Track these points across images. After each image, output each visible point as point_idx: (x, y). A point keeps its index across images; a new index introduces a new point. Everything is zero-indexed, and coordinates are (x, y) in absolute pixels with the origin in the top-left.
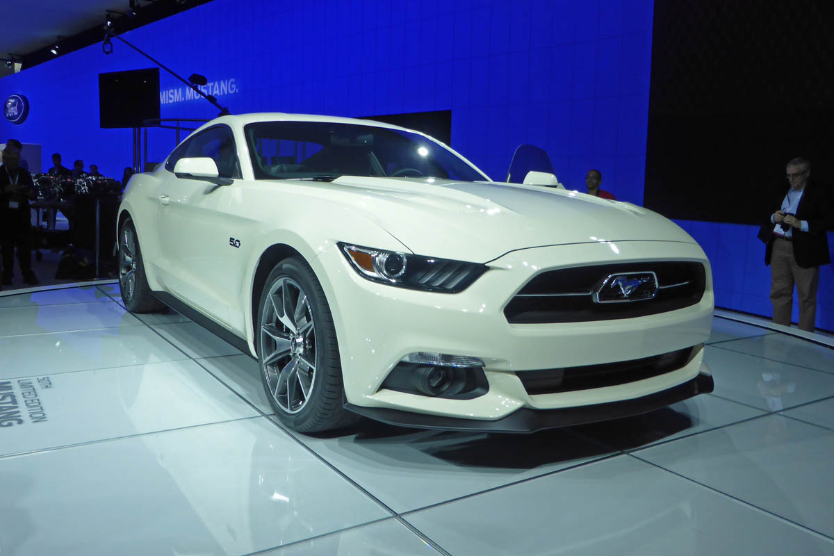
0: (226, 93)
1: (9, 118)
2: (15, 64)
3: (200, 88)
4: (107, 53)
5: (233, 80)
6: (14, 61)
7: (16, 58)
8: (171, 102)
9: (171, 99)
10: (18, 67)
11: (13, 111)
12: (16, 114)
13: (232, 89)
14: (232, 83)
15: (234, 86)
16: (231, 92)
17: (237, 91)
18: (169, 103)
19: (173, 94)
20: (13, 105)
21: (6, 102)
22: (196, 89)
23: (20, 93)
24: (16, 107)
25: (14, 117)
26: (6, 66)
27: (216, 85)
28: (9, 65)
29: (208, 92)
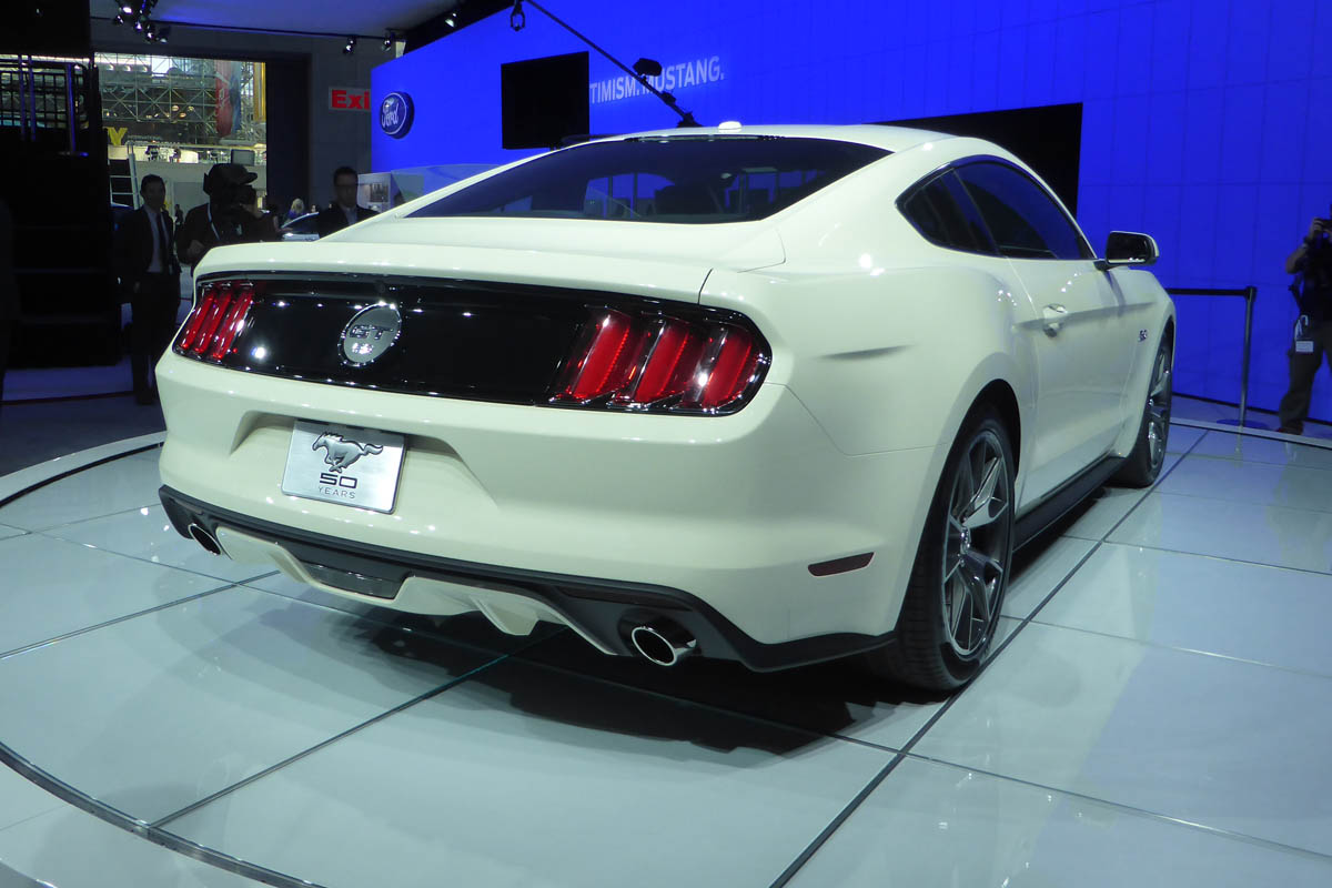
0: (705, 81)
1: (386, 128)
2: (397, 43)
3: (651, 80)
4: (517, 29)
5: (716, 59)
6: (394, 39)
7: (397, 34)
8: (619, 97)
9: (620, 92)
10: (400, 46)
11: (391, 118)
12: (396, 122)
13: (714, 74)
14: (715, 64)
15: (717, 68)
16: (713, 79)
17: (722, 78)
18: (617, 100)
19: (622, 84)
20: (392, 108)
21: (383, 104)
22: (644, 82)
23: (402, 90)
24: (395, 113)
25: (392, 128)
26: (383, 48)
27: (690, 67)
28: (388, 45)
29: (677, 80)
